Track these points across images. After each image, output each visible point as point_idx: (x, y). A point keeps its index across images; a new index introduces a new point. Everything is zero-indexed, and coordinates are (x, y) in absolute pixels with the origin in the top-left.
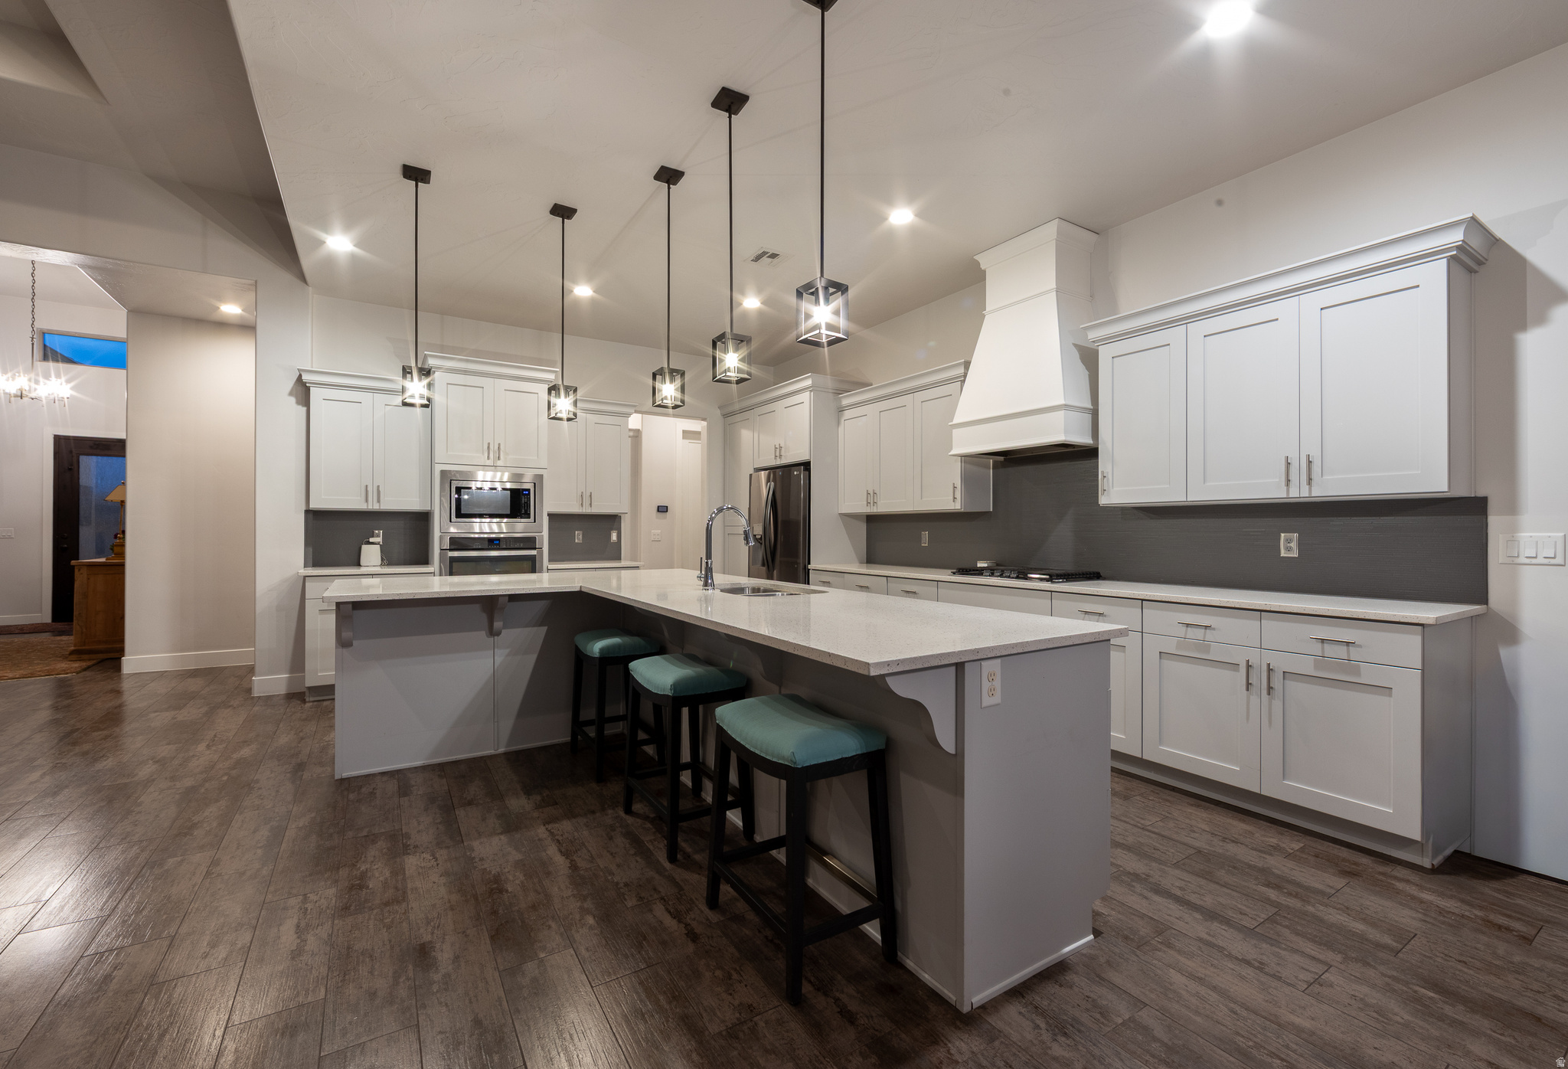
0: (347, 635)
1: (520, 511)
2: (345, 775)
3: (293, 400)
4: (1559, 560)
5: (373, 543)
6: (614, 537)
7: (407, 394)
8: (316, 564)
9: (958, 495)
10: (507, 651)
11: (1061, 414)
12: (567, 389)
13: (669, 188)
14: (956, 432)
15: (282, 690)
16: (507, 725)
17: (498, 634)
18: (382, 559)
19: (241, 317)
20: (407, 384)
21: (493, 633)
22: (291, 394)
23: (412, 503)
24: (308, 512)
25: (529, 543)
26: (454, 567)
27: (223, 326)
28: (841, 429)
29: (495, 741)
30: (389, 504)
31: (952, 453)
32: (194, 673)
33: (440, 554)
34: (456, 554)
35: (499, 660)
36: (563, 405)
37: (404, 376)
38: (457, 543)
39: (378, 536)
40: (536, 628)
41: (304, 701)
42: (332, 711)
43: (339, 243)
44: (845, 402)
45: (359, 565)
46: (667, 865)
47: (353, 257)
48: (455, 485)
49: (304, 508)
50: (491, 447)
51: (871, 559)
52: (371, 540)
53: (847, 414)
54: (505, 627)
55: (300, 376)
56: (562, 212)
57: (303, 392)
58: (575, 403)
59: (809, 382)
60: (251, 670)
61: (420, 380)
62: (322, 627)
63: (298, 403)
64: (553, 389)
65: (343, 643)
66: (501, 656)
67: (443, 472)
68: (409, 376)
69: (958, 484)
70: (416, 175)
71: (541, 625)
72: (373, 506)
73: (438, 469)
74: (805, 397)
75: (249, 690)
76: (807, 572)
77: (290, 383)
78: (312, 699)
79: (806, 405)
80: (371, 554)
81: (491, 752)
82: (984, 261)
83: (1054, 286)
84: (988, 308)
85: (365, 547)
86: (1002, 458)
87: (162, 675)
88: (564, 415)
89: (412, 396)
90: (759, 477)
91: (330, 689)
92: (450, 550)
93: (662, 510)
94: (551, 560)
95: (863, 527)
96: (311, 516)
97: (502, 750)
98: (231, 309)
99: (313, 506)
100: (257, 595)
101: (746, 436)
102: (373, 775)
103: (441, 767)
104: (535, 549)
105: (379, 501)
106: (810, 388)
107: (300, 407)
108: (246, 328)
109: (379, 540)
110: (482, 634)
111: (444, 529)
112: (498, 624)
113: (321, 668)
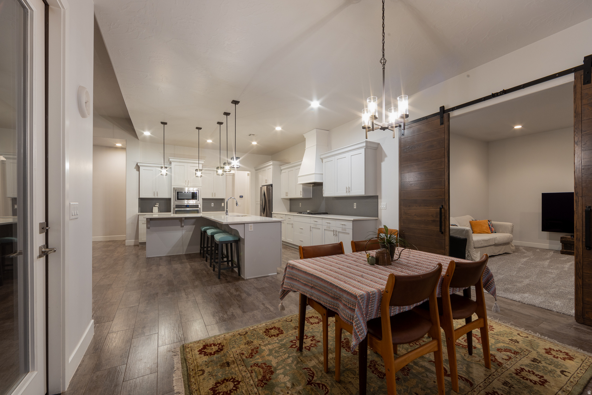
0: (149, 226)
1: (194, 198)
2: (148, 257)
3: (135, 170)
4: (385, 208)
5: (156, 207)
6: (223, 204)
7: (162, 173)
8: (141, 212)
9: (302, 194)
10: (185, 231)
11: (314, 175)
12: (200, 170)
13: (220, 126)
14: (299, 178)
15: (133, 244)
16: (185, 248)
17: (183, 227)
18: (158, 211)
19: (121, 146)
20: (162, 170)
21: (182, 227)
22: (135, 168)
23: (166, 196)
24: (139, 198)
25: (197, 206)
26: (176, 212)
27: (117, 148)
28: (281, 175)
29: (183, 251)
30: (160, 196)
31: (298, 183)
32: (109, 241)
33: (173, 209)
34: (176, 209)
35: (183, 233)
36: (199, 174)
37: (161, 169)
38: (177, 206)
39: (157, 205)
40: (192, 226)
41: (139, 246)
42: (146, 248)
43: (147, 133)
44: (282, 168)
45: (152, 212)
46: (209, 267)
47: (150, 136)
48: (177, 191)
49: (138, 197)
50: (187, 181)
51: (291, 211)
52: (156, 206)
53: (283, 171)
54: (185, 225)
55: (137, 164)
56: (199, 128)
57: (138, 168)
58: (202, 173)
59: (271, 163)
60: (125, 240)
61: (165, 169)
62: (143, 227)
63: (137, 170)
64: (196, 170)
65: (148, 228)
66: (184, 232)
67: (174, 188)
68: (162, 168)
69: (302, 191)
70: (164, 123)
71: (194, 225)
72: (157, 197)
73: (172, 187)
74: (271, 167)
75: (125, 244)
76: (271, 214)
77: (135, 165)
78: (140, 246)
79: (272, 169)
80: (156, 209)
81: (182, 254)
82: (305, 136)
83: (316, 144)
84: (306, 148)
85: (154, 208)
86: (313, 184)
87: (101, 241)
88: (199, 176)
89: (163, 173)
90: (264, 188)
91: (144, 243)
92: (176, 208)
93: (241, 197)
94: (203, 211)
95: (289, 202)
96: (140, 199)
97: (184, 253)
98: (119, 145)
99: (141, 197)
100: (127, 220)
101: (260, 176)
102: (155, 257)
103: (170, 256)
104: (198, 208)
105: (157, 196)
106: (273, 165)
107: (137, 171)
108: (123, 149)
109: (158, 206)
110: (179, 227)
111: (174, 203)
112: (183, 224)
113: (143, 238)
